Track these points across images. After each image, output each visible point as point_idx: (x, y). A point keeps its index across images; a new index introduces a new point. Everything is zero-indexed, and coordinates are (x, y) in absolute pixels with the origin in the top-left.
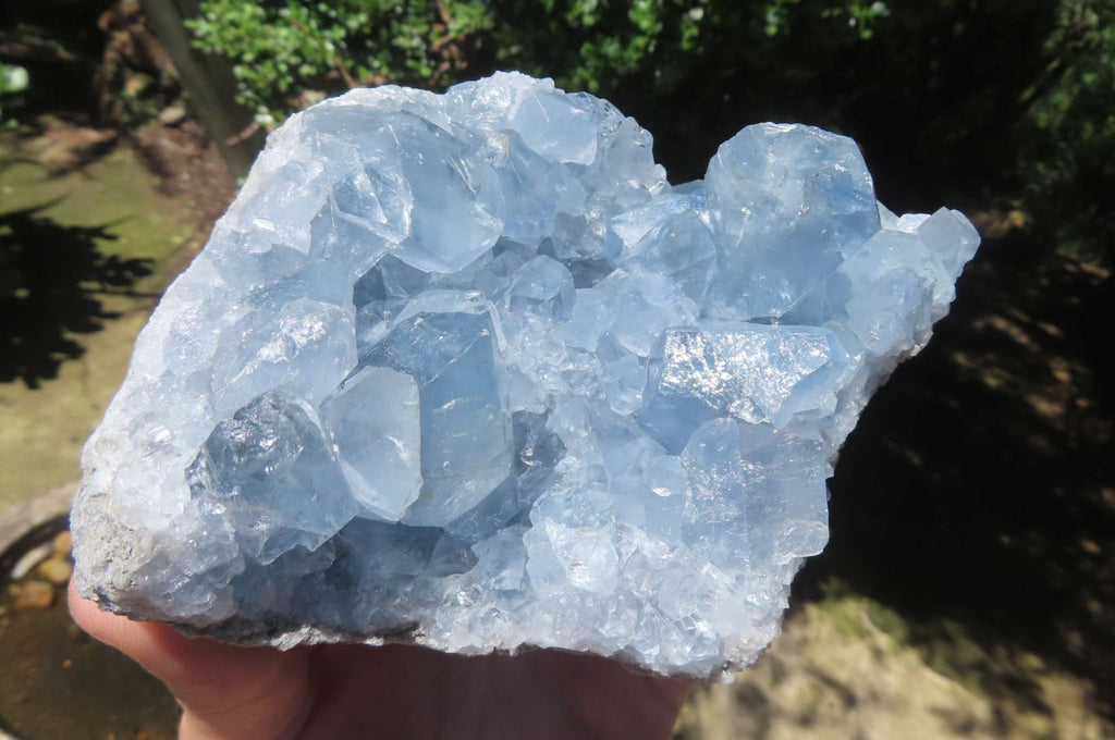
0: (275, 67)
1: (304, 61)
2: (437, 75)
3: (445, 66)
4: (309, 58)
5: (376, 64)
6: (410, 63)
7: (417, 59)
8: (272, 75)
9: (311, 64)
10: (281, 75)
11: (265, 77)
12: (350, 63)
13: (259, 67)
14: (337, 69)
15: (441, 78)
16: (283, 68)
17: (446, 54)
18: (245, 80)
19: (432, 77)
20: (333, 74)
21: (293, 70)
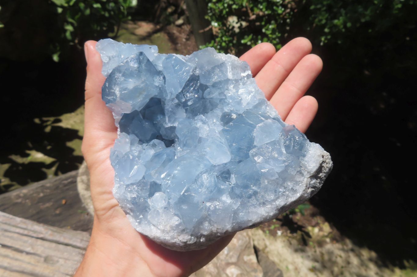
0: (223, 5)
1: (234, 3)
2: (284, 14)
3: (288, 10)
4: (236, 3)
5: (261, 7)
6: (275, 8)
7: (278, 7)
8: (221, 7)
9: (237, 5)
10: (224, 8)
11: (219, 8)
12: (251, 6)
13: (217, 4)
14: (246, 7)
15: (285, 15)
16: (226, 5)
17: (289, 6)
18: (211, 9)
19: (282, 14)
20: (244, 9)
21: (230, 6)
